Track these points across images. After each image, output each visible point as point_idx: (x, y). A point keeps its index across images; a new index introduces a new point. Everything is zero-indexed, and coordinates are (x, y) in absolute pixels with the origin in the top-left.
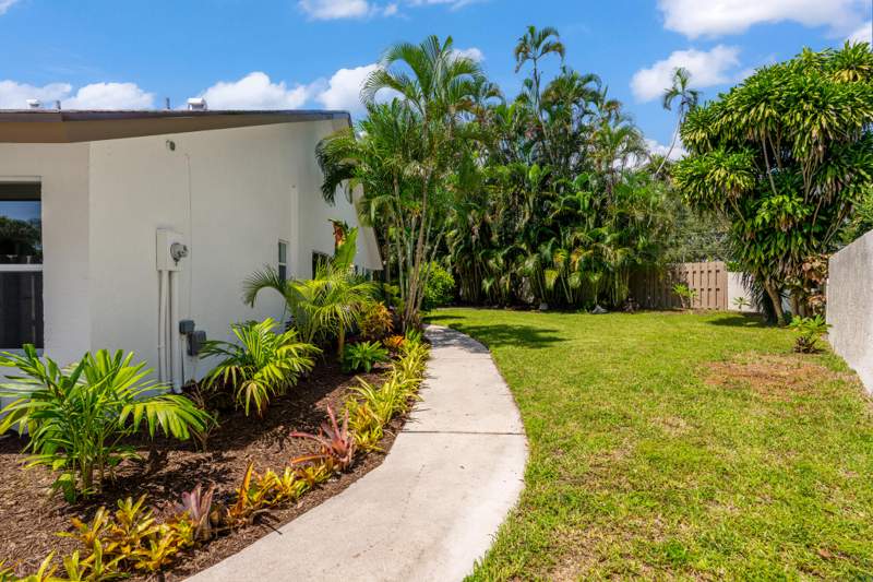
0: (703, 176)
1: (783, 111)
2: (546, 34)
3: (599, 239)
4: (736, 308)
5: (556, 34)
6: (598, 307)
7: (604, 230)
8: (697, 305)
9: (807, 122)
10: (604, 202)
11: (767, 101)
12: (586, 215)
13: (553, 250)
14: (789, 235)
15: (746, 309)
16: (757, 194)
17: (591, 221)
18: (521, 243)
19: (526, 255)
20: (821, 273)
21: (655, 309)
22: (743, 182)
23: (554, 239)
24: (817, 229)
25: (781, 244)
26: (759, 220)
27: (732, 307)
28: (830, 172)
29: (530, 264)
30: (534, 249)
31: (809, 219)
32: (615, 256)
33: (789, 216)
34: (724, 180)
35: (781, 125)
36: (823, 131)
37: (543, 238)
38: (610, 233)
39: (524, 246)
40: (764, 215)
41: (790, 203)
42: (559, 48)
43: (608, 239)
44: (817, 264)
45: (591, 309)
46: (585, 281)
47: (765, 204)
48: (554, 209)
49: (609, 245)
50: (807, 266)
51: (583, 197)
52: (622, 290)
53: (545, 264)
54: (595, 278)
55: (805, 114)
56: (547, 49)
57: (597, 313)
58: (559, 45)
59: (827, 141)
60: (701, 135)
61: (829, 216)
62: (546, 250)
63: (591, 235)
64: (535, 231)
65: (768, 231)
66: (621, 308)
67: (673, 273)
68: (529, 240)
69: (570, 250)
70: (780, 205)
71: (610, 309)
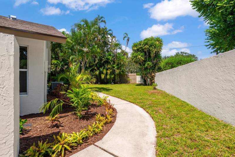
0: (136, 57)
1: (150, 47)
2: (102, 18)
3: (114, 67)
4: (138, 83)
5: (104, 18)
6: (112, 83)
7: (115, 66)
8: (131, 82)
9: (153, 50)
10: (114, 59)
11: (148, 45)
12: (111, 62)
13: (103, 69)
14: (150, 69)
15: (140, 83)
16: (145, 61)
17: (112, 63)
18: (95, 67)
19: (96, 70)
20: (154, 76)
21: (123, 83)
22: (143, 59)
23: (103, 67)
24: (154, 68)
25: (148, 71)
26: (145, 66)
27: (138, 82)
28: (156, 59)
29: (97, 73)
30: (98, 69)
31: (152, 66)
32: (117, 72)
33: (150, 66)
34: (140, 58)
35: (149, 49)
36: (155, 52)
37: (101, 66)
38: (116, 66)
39: (96, 68)
40: (146, 65)
41: (150, 63)
42: (104, 22)
43: (116, 68)
44: (154, 74)
45: (111, 83)
46: (110, 77)
47: (147, 63)
48: (103, 60)
49: (116, 69)
50: (152, 75)
51: (110, 58)
52: (117, 79)
53: (101, 73)
54: (113, 76)
55: (153, 49)
56: (102, 21)
57: (112, 84)
58: (105, 21)
59: (156, 53)
60: (136, 48)
61: (155, 66)
62: (101, 69)
63: (112, 66)
64: (99, 65)
65: (146, 68)
66: (117, 83)
67: (127, 76)
68: (97, 67)
69: (107, 70)
70: (149, 63)
71: (115, 83)
